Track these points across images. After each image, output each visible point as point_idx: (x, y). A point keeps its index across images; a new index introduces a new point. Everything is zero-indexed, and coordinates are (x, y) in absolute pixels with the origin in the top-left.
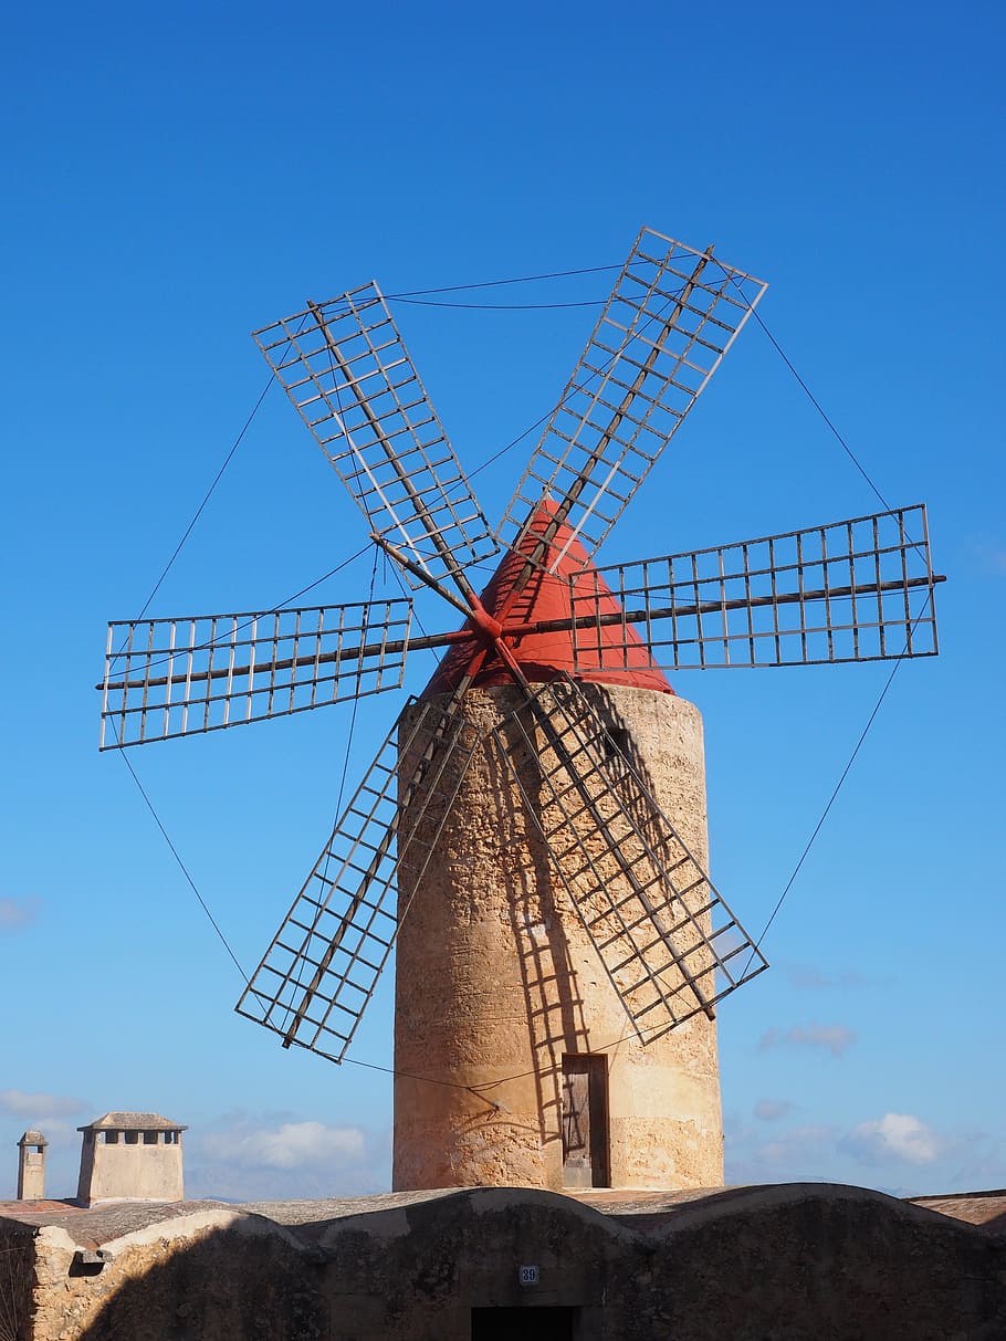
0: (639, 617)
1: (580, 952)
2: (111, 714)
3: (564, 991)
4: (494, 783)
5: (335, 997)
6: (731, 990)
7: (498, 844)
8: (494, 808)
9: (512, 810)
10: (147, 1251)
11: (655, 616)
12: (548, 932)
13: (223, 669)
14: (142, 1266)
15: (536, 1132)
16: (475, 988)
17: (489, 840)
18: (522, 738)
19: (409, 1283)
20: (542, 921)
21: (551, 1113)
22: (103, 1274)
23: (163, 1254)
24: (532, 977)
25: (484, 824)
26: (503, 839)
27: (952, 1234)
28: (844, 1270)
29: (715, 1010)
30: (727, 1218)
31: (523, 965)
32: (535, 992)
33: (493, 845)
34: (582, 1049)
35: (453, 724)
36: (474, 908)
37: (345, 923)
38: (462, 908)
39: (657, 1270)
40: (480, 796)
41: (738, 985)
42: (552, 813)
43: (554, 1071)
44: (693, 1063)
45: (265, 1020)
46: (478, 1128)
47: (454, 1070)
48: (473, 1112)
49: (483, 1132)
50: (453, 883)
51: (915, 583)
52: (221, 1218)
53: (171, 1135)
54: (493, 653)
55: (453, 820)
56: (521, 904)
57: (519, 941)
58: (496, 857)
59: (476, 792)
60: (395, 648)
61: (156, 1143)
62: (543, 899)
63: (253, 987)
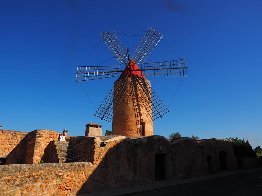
0: (150, 70)
1: (142, 110)
2: (77, 77)
3: (140, 114)
4: (131, 88)
5: (109, 114)
6: (164, 114)
8: (131, 91)
9: (133, 92)
10: (112, 142)
11: (152, 70)
12: (138, 107)
13: (93, 73)
14: (112, 145)
15: (136, 132)
16: (128, 113)
19: (147, 150)
20: (137, 105)
21: (138, 130)
22: (106, 146)
23: (115, 143)
24: (136, 112)
25: (129, 93)
28: (190, 149)
32: (136, 114)
33: (131, 96)
34: (142, 122)
35: (126, 81)
36: (128, 103)
37: (111, 104)
38: (126, 103)
39: (174, 149)
41: (166, 113)
45: (99, 116)
46: (128, 131)
47: (125, 124)
48: (128, 129)
50: (125, 100)
51: (184, 68)
53: (101, 127)
54: (131, 73)
55: (125, 93)
56: (134, 103)
57: (134, 107)
59: (128, 89)
60: (118, 71)
61: (98, 128)
62: (137, 103)
63: (97, 112)
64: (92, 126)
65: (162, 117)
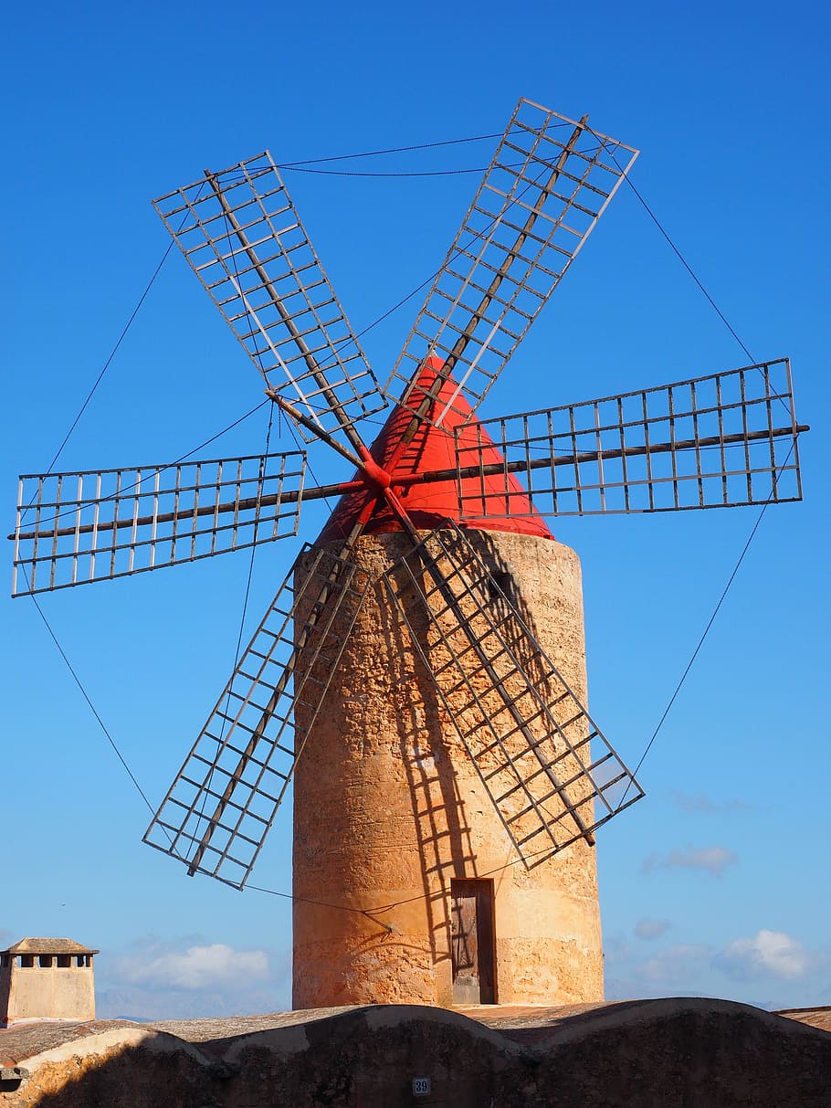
0: (521, 466)
1: (467, 783)
2: (22, 562)
3: (452, 819)
4: (384, 624)
5: (237, 828)
6: (609, 817)
7: (389, 682)
8: (385, 649)
9: (402, 650)
10: (62, 1067)
11: (536, 465)
12: (437, 765)
13: (127, 519)
14: (58, 1082)
15: (427, 952)
16: (368, 818)
17: (381, 678)
18: (411, 582)
19: (309, 1095)
20: (431, 754)
21: (441, 934)
22: (20, 1089)
23: (77, 1070)
24: (422, 807)
25: (375, 663)
26: (393, 677)
27: (818, 1044)
28: (718, 1079)
29: (594, 836)
30: (608, 1031)
31: (413, 796)
32: (425, 820)
33: (384, 684)
34: (470, 874)
35: (345, 570)
36: (367, 743)
37: (246, 758)
38: (356, 743)
39: (541, 1081)
40: (372, 636)
41: (616, 812)
42: (440, 652)
43: (444, 895)
44: (575, 885)
45: (171, 850)
46: (373, 948)
47: (349, 895)
48: (367, 934)
49: (377, 953)
50: (347, 719)
51: (779, 433)
52: (131, 1036)
53: (84, 958)
54: (383, 502)
55: (346, 660)
56: (411, 738)
57: (409, 772)
58: (387, 694)
59: (368, 633)
60: (291, 498)
61: (69, 966)
62: (432, 734)
63: (159, 818)
64: (27, 961)
65: (591, 844)
